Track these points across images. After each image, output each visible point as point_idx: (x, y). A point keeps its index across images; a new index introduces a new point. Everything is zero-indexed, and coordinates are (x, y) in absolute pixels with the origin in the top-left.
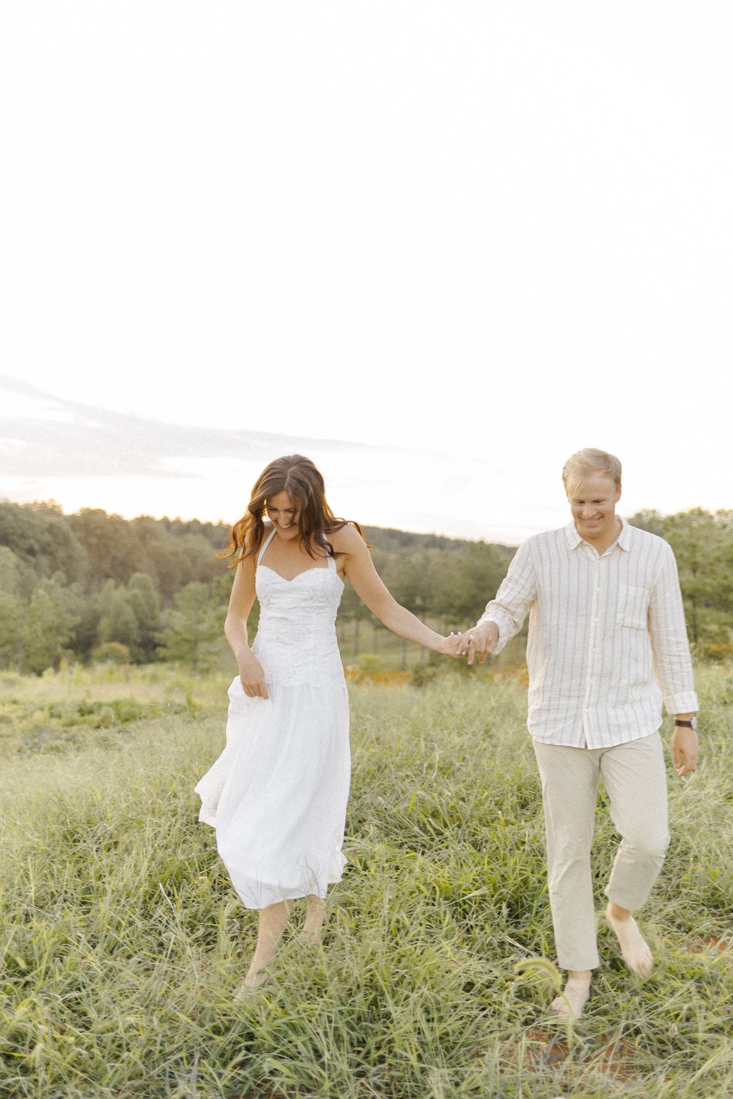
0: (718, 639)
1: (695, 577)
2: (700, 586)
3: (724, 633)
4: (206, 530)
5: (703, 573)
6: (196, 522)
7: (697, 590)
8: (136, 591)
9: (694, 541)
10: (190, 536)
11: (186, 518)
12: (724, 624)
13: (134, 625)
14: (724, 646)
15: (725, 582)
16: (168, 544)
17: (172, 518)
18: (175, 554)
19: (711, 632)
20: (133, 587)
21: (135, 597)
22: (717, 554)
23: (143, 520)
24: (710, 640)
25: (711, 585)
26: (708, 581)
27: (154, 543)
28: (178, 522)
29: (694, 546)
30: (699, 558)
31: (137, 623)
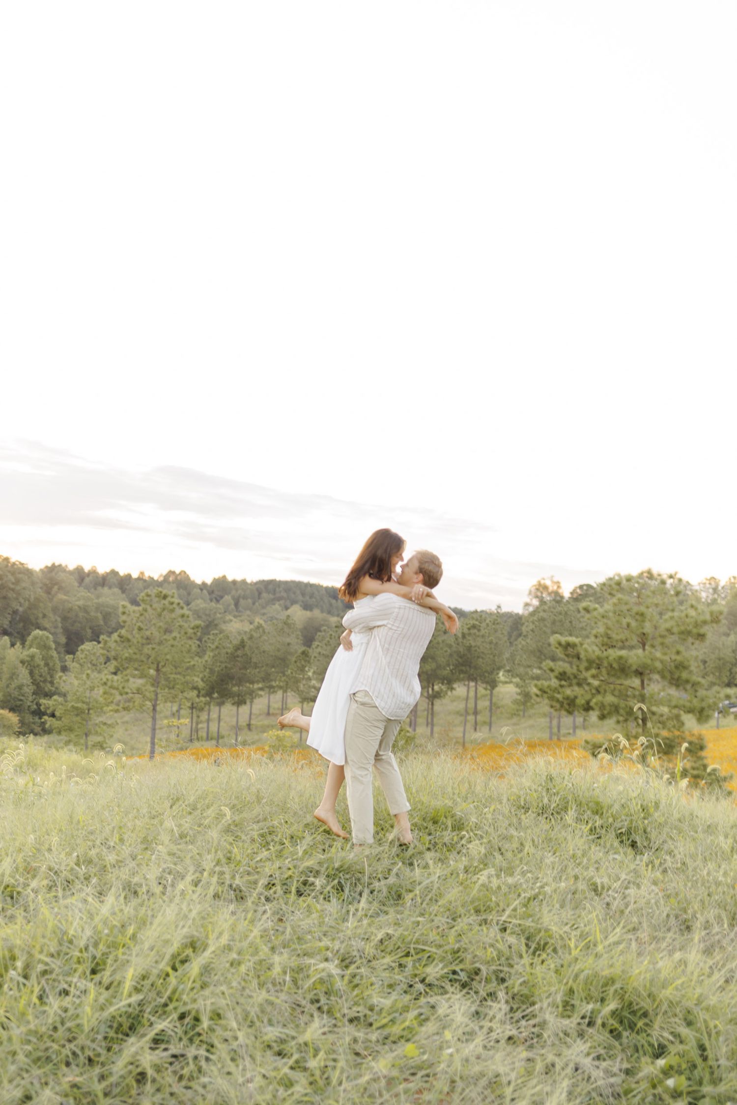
0: (670, 724)
1: (644, 649)
2: (649, 662)
3: (677, 717)
4: (124, 583)
5: (653, 646)
6: (114, 573)
7: (645, 666)
8: (33, 650)
9: (642, 609)
10: (106, 590)
11: (102, 570)
12: (676, 707)
13: (29, 690)
14: (677, 733)
15: (679, 658)
16: (78, 598)
17: (87, 569)
18: (85, 609)
19: (662, 716)
20: (31, 647)
21: (32, 657)
22: (668, 625)
23: (53, 570)
24: (660, 726)
25: (662, 662)
26: (658, 655)
27: (61, 596)
28: (93, 572)
29: (642, 615)
30: (648, 628)
31: (33, 688)
